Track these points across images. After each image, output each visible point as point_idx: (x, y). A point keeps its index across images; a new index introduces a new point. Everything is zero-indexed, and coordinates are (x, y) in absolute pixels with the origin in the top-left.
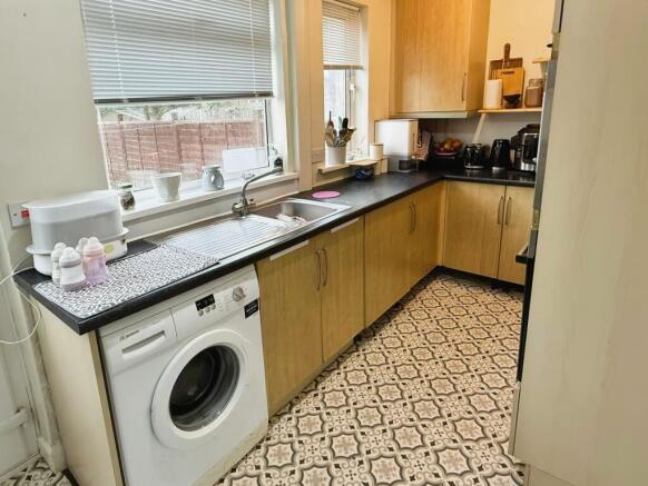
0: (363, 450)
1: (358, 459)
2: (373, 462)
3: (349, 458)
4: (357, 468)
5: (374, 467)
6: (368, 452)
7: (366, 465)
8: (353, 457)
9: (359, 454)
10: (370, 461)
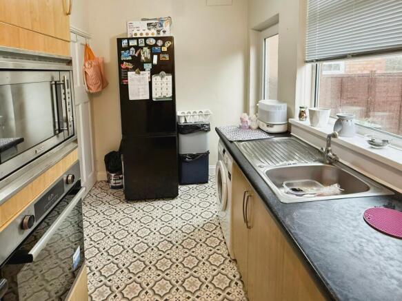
0: (181, 289)
1: (180, 282)
2: (171, 286)
3: (185, 280)
4: (177, 278)
5: (169, 284)
6: (177, 290)
7: (174, 283)
8: (183, 282)
9: (181, 285)
10: (174, 286)
